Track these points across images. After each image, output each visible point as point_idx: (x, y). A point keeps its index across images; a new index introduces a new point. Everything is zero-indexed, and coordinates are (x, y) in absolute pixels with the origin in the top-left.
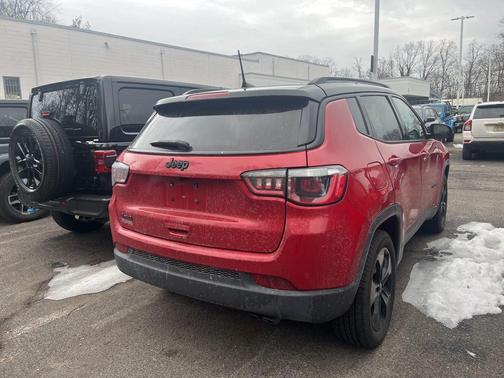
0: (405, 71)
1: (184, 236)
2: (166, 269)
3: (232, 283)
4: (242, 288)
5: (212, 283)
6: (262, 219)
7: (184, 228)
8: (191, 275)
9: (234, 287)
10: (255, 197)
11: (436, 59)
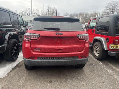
0: (29, 14)
1: (61, 51)
2: (55, 60)
3: (74, 59)
4: (76, 60)
5: (69, 60)
6: (80, 45)
7: (61, 49)
8: (63, 60)
9: (75, 60)
10: (79, 40)
11: (35, 13)
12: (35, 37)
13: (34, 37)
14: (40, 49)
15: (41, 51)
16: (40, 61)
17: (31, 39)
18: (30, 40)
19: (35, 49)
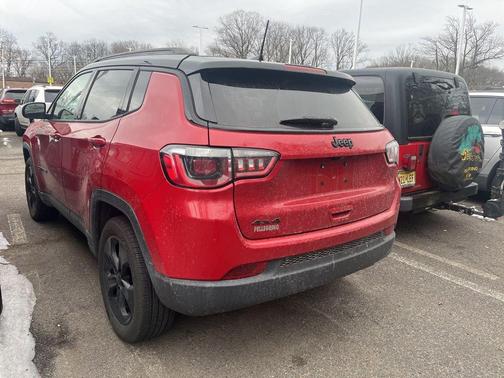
12: (256, 163)
13: (251, 166)
14: (277, 222)
15: (281, 228)
16: (280, 276)
17: (238, 175)
18: (232, 182)
19: (258, 224)
